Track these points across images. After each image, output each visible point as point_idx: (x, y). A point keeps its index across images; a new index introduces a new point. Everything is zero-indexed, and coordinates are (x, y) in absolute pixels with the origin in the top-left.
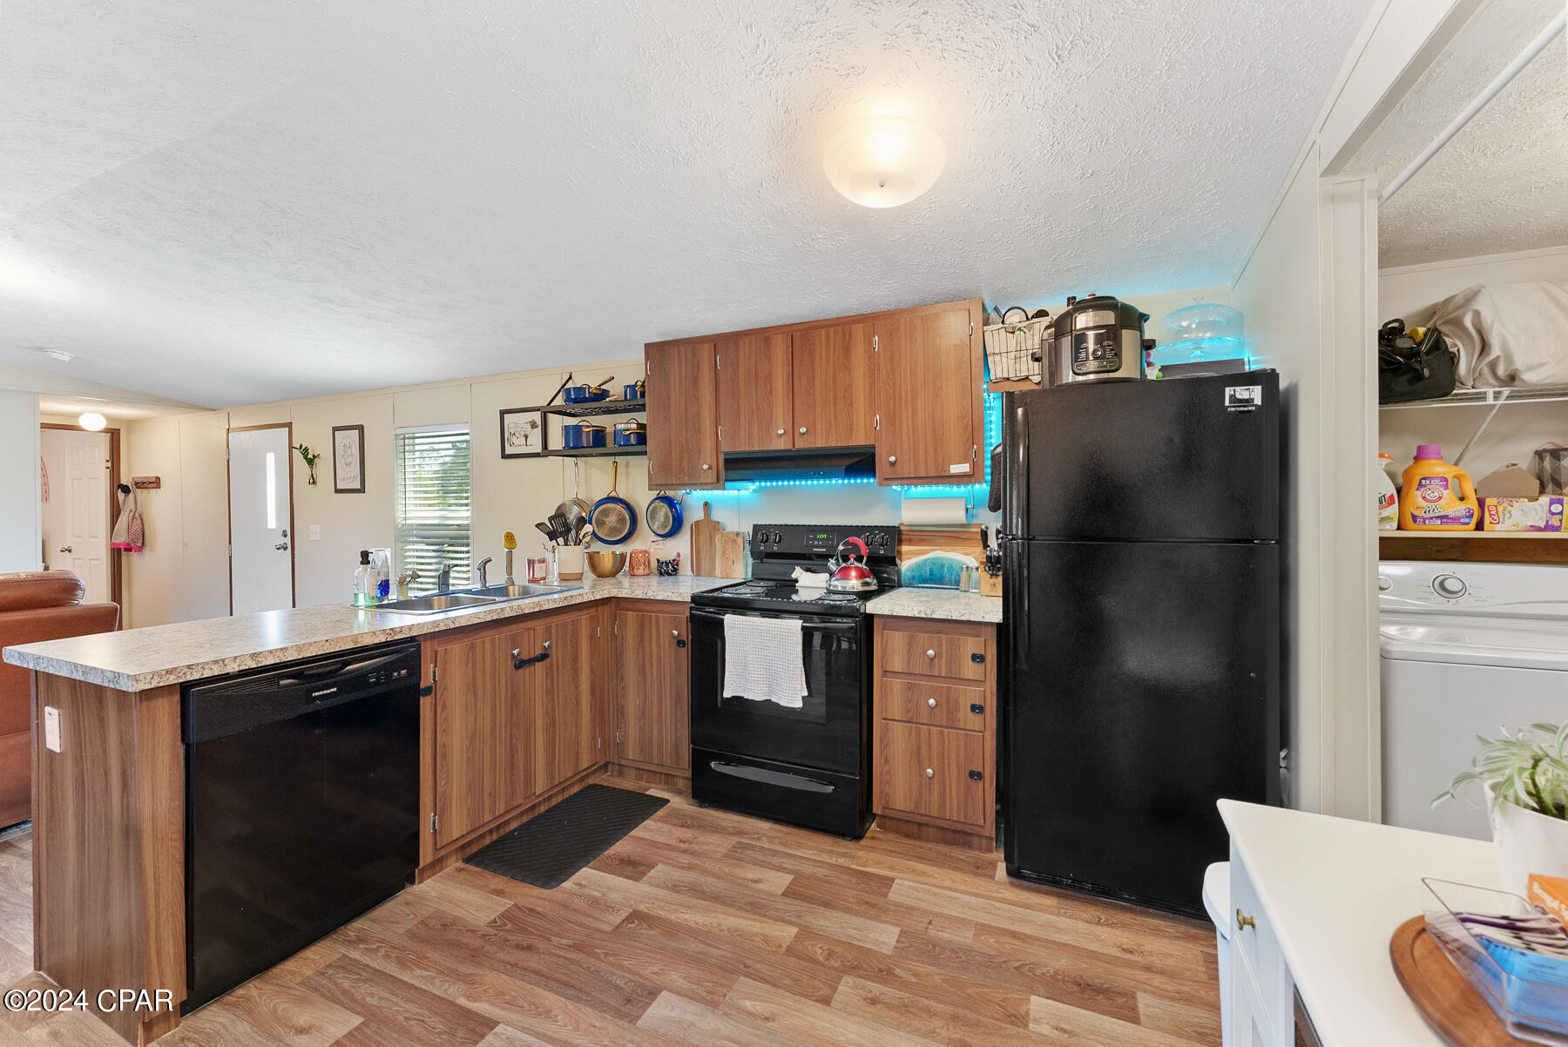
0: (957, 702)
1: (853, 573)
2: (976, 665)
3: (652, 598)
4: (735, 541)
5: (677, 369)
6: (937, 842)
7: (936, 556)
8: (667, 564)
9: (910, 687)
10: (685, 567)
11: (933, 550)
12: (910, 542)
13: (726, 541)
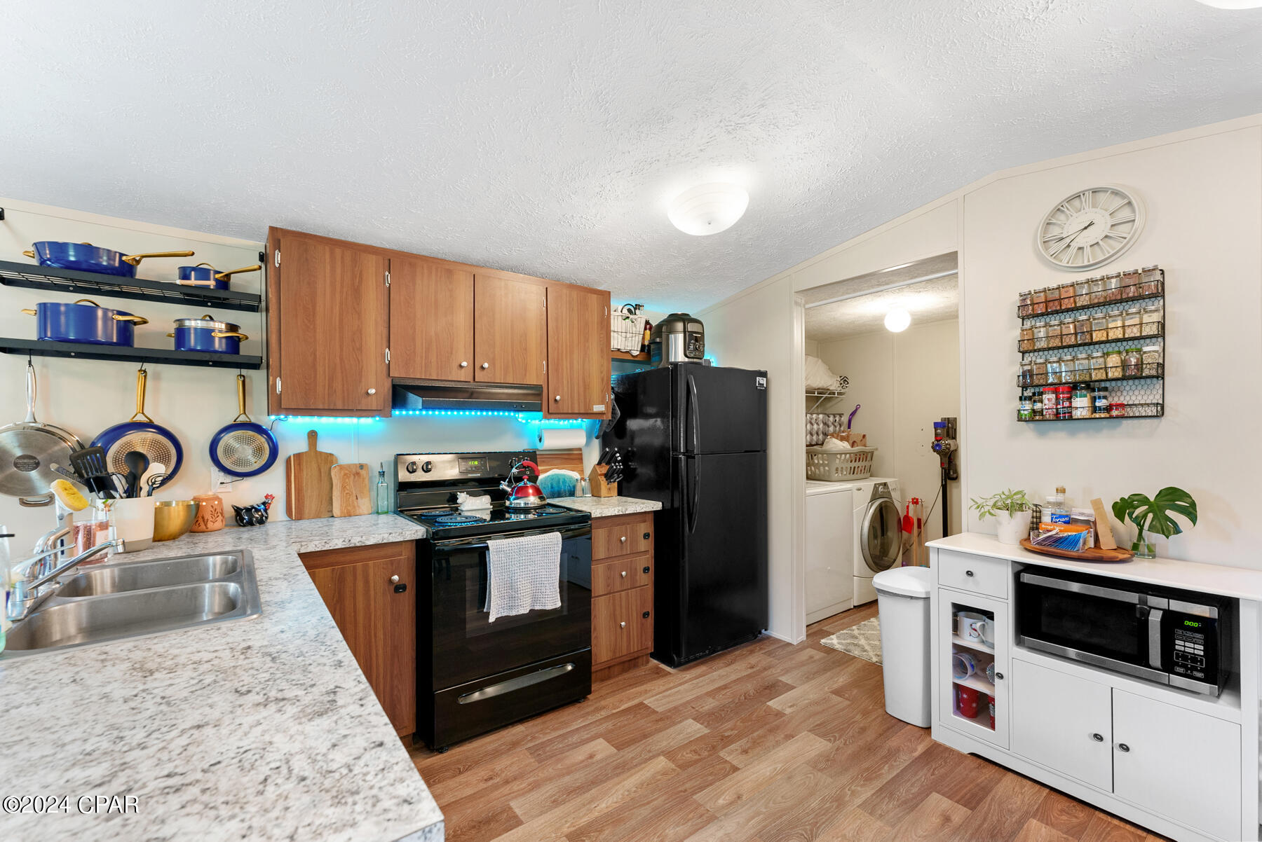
0: (636, 569)
1: (531, 491)
2: (646, 541)
3: (358, 545)
4: (358, 474)
5: (328, 270)
6: (621, 674)
7: (554, 473)
8: (248, 510)
9: (609, 568)
10: (278, 512)
11: (550, 469)
12: (543, 463)
13: (345, 474)
